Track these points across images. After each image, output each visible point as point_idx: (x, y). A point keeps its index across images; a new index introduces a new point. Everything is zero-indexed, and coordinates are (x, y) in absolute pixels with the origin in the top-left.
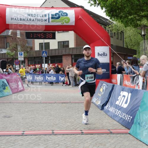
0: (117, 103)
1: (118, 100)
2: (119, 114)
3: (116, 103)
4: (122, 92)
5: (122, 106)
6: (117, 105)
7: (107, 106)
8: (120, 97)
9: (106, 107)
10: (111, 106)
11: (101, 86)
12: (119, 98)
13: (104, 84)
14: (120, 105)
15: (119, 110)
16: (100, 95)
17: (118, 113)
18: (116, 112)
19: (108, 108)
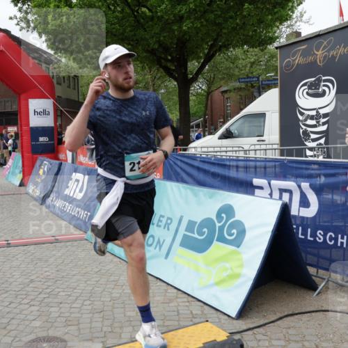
0: (67, 192)
1: (68, 187)
2: (70, 210)
3: (65, 193)
4: (74, 174)
5: (75, 197)
6: (66, 195)
7: (51, 198)
8: (70, 182)
9: (49, 201)
10: (57, 197)
11: (40, 166)
12: (69, 185)
13: (45, 162)
14: (71, 195)
15: (70, 203)
16: (39, 181)
17: (69, 207)
18: (64, 207)
19: (52, 201)
